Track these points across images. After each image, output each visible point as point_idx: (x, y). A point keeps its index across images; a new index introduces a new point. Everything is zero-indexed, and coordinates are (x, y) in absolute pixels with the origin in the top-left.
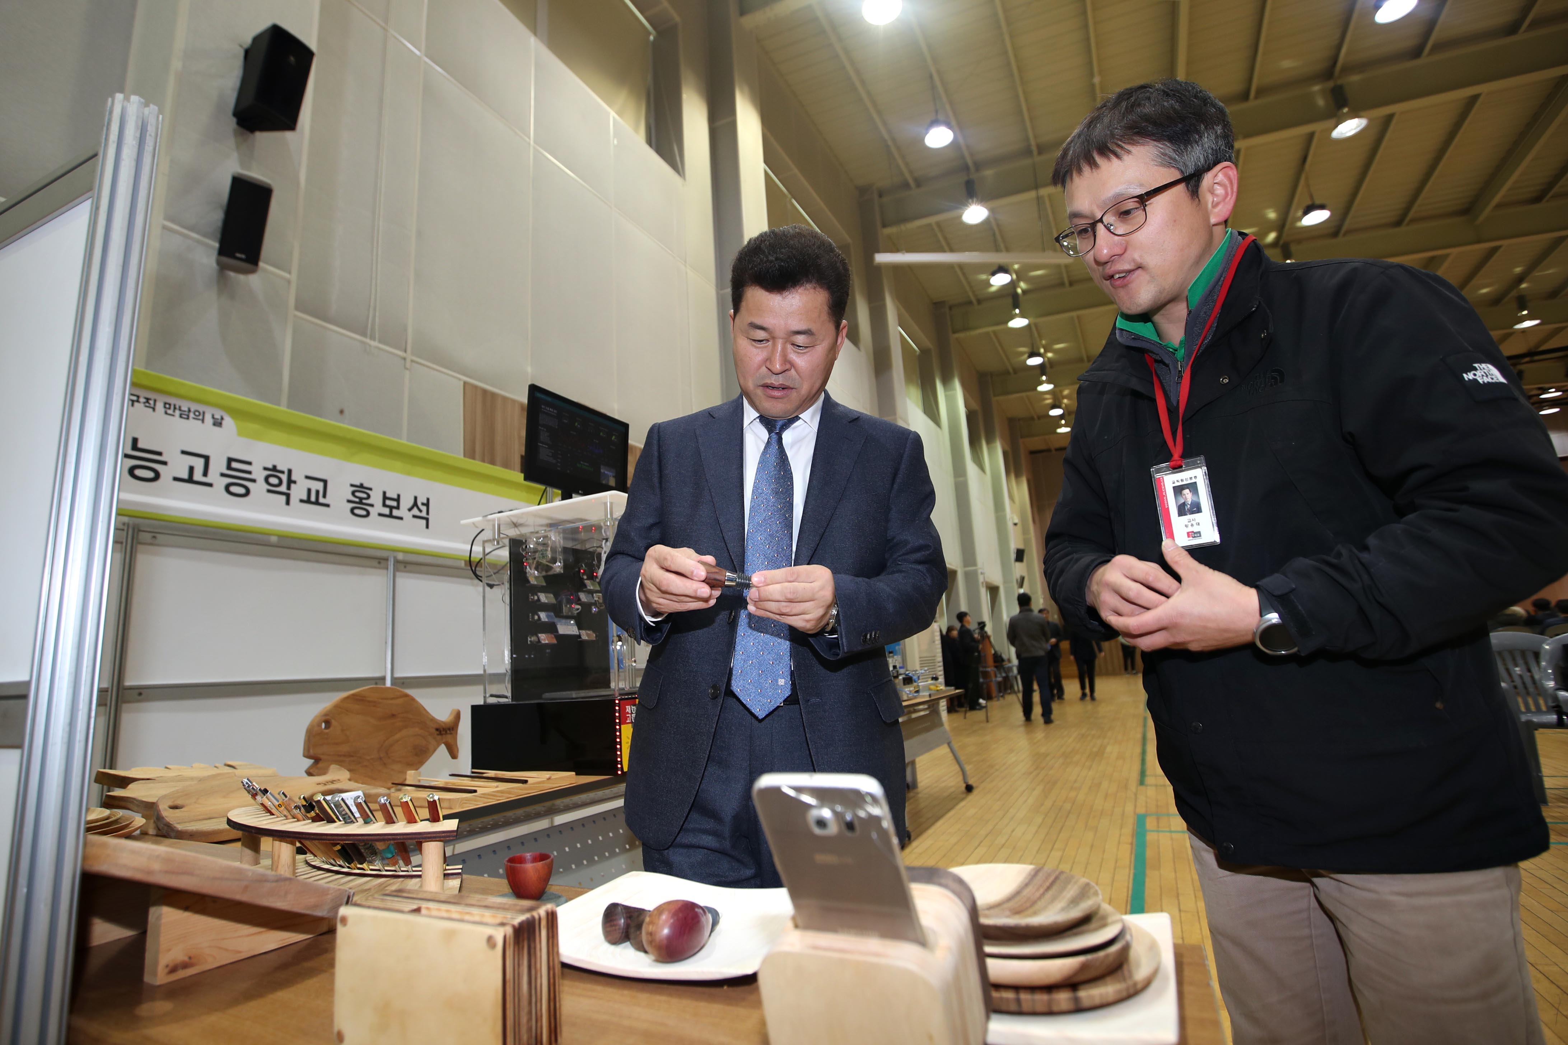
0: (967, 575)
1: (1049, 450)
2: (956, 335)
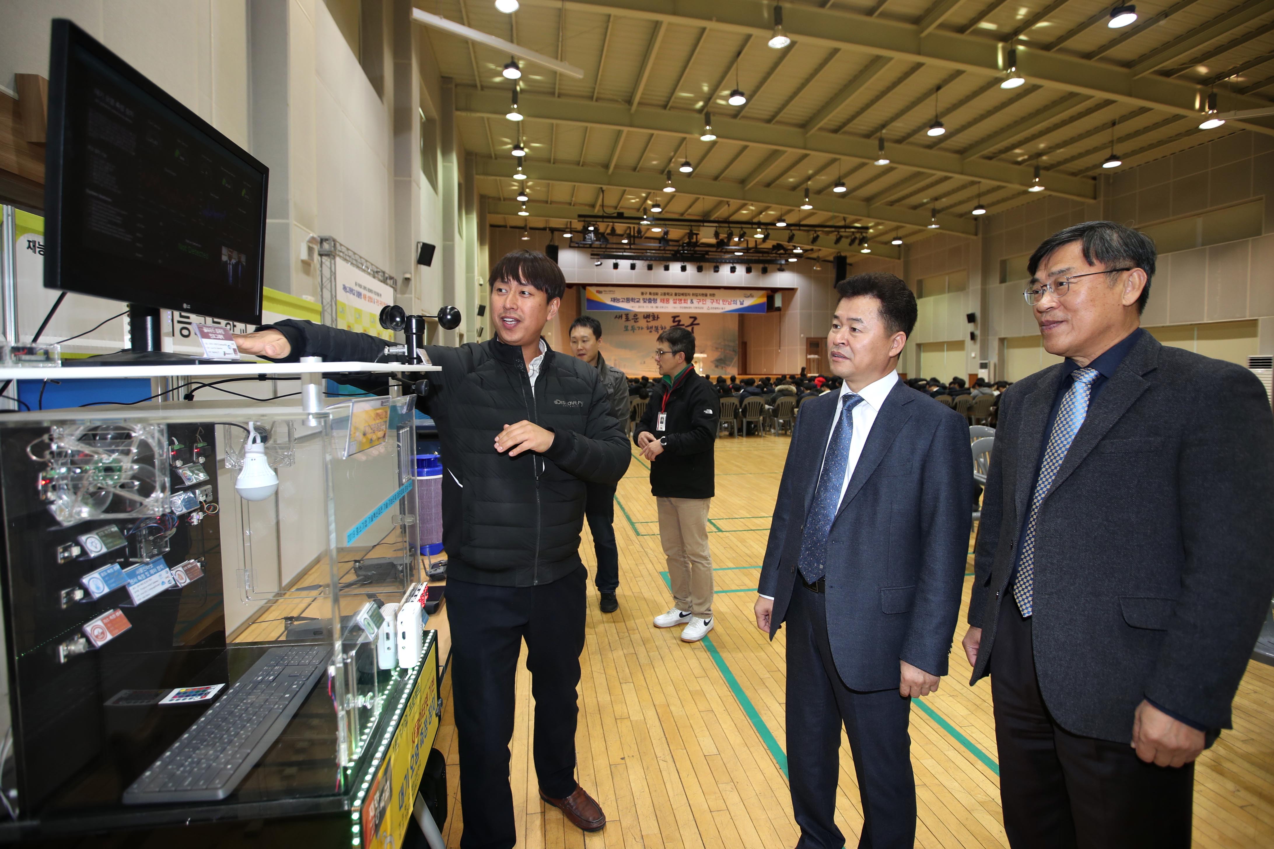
1: (505, 227)
2: (458, 113)
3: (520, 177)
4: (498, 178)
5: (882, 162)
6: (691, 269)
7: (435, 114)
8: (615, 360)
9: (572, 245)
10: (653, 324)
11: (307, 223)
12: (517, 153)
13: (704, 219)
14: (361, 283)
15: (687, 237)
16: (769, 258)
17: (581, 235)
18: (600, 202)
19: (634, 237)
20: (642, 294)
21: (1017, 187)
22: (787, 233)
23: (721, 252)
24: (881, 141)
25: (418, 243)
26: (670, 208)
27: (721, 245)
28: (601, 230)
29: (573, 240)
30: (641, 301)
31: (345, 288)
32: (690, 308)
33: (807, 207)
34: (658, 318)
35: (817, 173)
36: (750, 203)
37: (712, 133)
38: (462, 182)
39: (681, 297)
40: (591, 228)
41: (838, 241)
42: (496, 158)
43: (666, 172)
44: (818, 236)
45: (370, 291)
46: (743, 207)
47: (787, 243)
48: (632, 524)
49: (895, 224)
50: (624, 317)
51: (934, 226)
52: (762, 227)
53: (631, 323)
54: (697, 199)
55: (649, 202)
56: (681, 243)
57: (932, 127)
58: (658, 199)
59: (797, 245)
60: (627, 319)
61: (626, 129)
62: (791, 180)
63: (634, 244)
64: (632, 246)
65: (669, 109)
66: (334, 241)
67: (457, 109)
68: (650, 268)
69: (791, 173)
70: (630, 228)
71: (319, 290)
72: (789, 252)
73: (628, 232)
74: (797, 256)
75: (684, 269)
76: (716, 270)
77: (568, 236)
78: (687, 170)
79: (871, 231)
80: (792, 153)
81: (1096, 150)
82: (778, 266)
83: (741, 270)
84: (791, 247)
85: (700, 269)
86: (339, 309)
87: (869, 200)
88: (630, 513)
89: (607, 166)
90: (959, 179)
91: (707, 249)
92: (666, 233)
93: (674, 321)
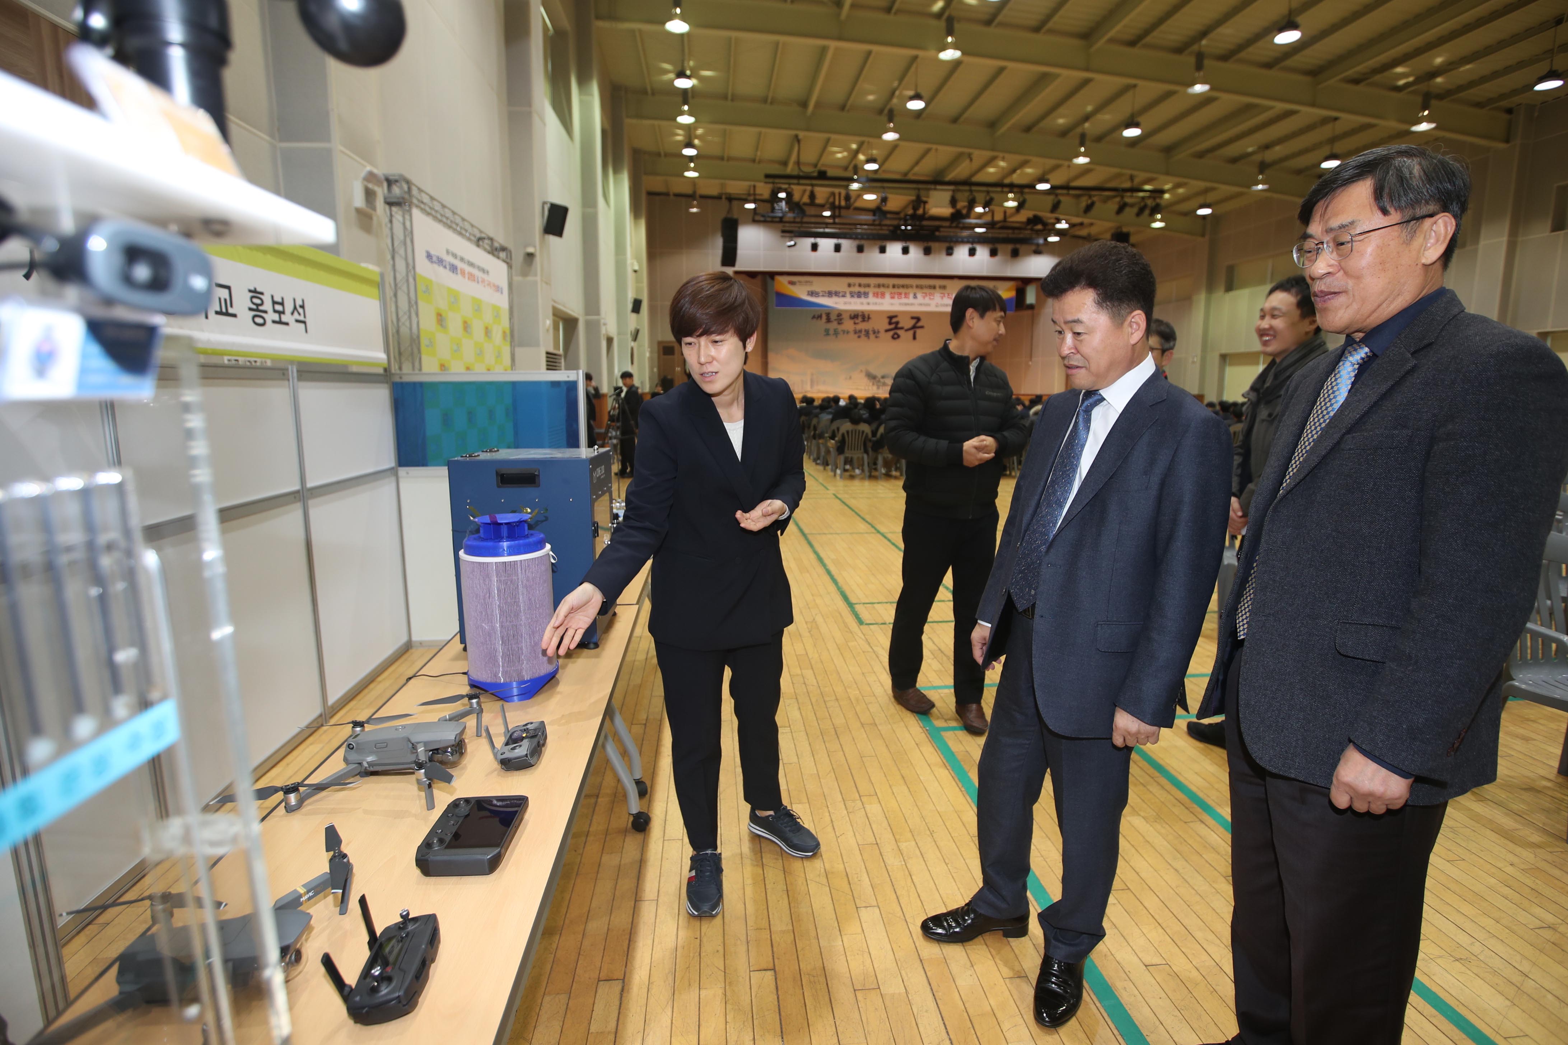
0: (588, 324)
1: (667, 194)
2: (600, 24)
3: (685, 120)
4: (656, 122)
5: (1199, 88)
6: (915, 251)
7: (566, 24)
8: (812, 375)
9: (756, 218)
10: (863, 326)
11: (363, 151)
12: (683, 83)
13: (937, 181)
14: (455, 251)
15: (911, 207)
16: (1021, 236)
17: (768, 205)
18: (794, 158)
19: (840, 207)
20: (849, 285)
21: (1393, 125)
22: (1050, 199)
23: (957, 227)
24: (1200, 58)
25: (544, 203)
26: (888, 165)
27: (957, 217)
28: (796, 197)
29: (758, 211)
30: (848, 295)
31: (429, 256)
32: (912, 304)
33: (1082, 160)
34: (869, 318)
35: (1098, 110)
36: (1001, 155)
37: (955, 46)
38: (607, 127)
39: (901, 290)
40: (782, 195)
41: (1120, 210)
42: (653, 94)
43: (886, 111)
44: (1093, 204)
45: (471, 264)
46: (990, 162)
47: (1049, 215)
48: (851, 605)
49: (1202, 185)
50: (824, 317)
51: (1260, 187)
52: (1015, 190)
53: (833, 325)
54: (928, 151)
55: (862, 157)
56: (902, 215)
57: (1281, 29)
58: (875, 152)
59: (1061, 217)
60: (829, 320)
61: (833, 44)
62: (1061, 121)
63: (839, 216)
64: (837, 220)
65: (896, 13)
66: (408, 182)
67: (598, 18)
68: (860, 249)
69: (1062, 110)
70: (833, 194)
71: (389, 257)
72: (1050, 227)
73: (831, 200)
74: (1059, 233)
75: (905, 251)
76: (950, 252)
77: (750, 206)
78: (916, 105)
79: (1167, 196)
80: (1070, 76)
81: (1521, 65)
82: (1034, 248)
83: (982, 252)
84: (1052, 221)
85: (927, 251)
86: (420, 288)
87: (1169, 150)
88: (845, 588)
89: (804, 104)
90: (1309, 113)
91: (937, 223)
92: (884, 200)
93: (890, 323)
